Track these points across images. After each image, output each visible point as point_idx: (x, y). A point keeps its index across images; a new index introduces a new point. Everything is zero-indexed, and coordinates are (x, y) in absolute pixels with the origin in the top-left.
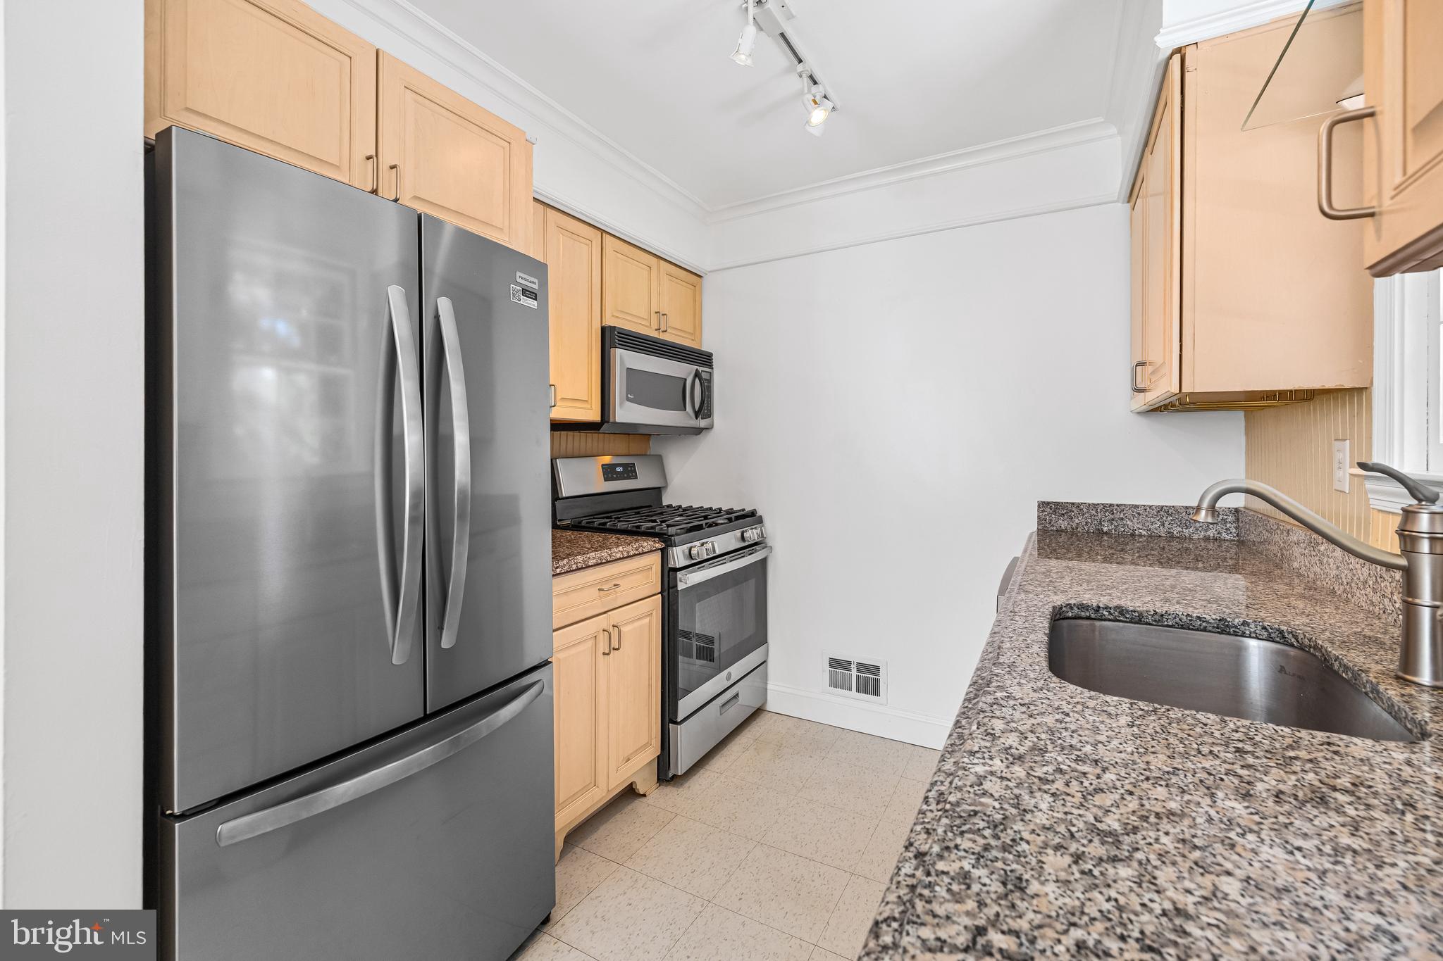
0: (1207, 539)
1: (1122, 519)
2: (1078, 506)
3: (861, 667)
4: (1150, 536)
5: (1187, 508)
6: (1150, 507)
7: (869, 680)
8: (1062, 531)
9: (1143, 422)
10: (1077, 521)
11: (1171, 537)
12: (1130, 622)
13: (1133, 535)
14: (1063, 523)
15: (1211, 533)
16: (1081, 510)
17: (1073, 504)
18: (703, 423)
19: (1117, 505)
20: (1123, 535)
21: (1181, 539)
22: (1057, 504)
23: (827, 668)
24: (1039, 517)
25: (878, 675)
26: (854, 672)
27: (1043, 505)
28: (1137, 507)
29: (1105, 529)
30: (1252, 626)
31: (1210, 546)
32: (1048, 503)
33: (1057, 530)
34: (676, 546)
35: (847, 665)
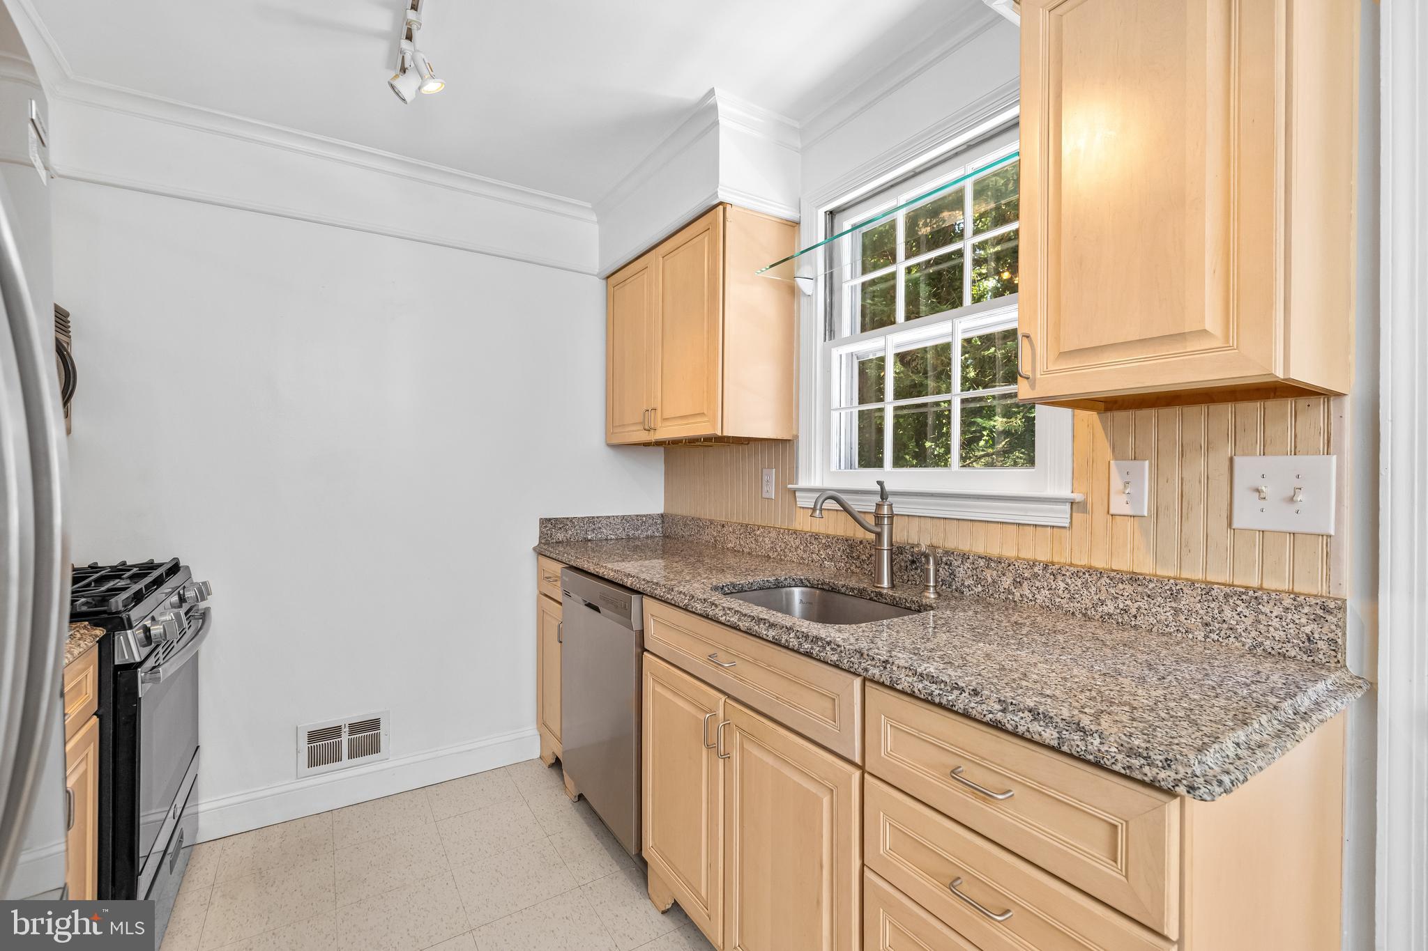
0: (647, 537)
1: (600, 528)
2: (571, 520)
3: (355, 728)
4: (617, 539)
5: (637, 516)
6: (617, 517)
7: (363, 738)
8: (560, 542)
9: (610, 452)
10: (570, 533)
11: (629, 538)
13: (606, 540)
14: (560, 536)
15: (649, 533)
16: (573, 523)
17: (568, 518)
19: (597, 517)
20: (600, 540)
21: (635, 538)
22: (556, 519)
23: (305, 746)
24: (541, 532)
25: (378, 728)
26: (343, 737)
27: (545, 522)
28: (609, 517)
29: (589, 537)
31: (649, 541)
32: (550, 520)
33: (557, 542)
34: (131, 627)
35: (335, 731)
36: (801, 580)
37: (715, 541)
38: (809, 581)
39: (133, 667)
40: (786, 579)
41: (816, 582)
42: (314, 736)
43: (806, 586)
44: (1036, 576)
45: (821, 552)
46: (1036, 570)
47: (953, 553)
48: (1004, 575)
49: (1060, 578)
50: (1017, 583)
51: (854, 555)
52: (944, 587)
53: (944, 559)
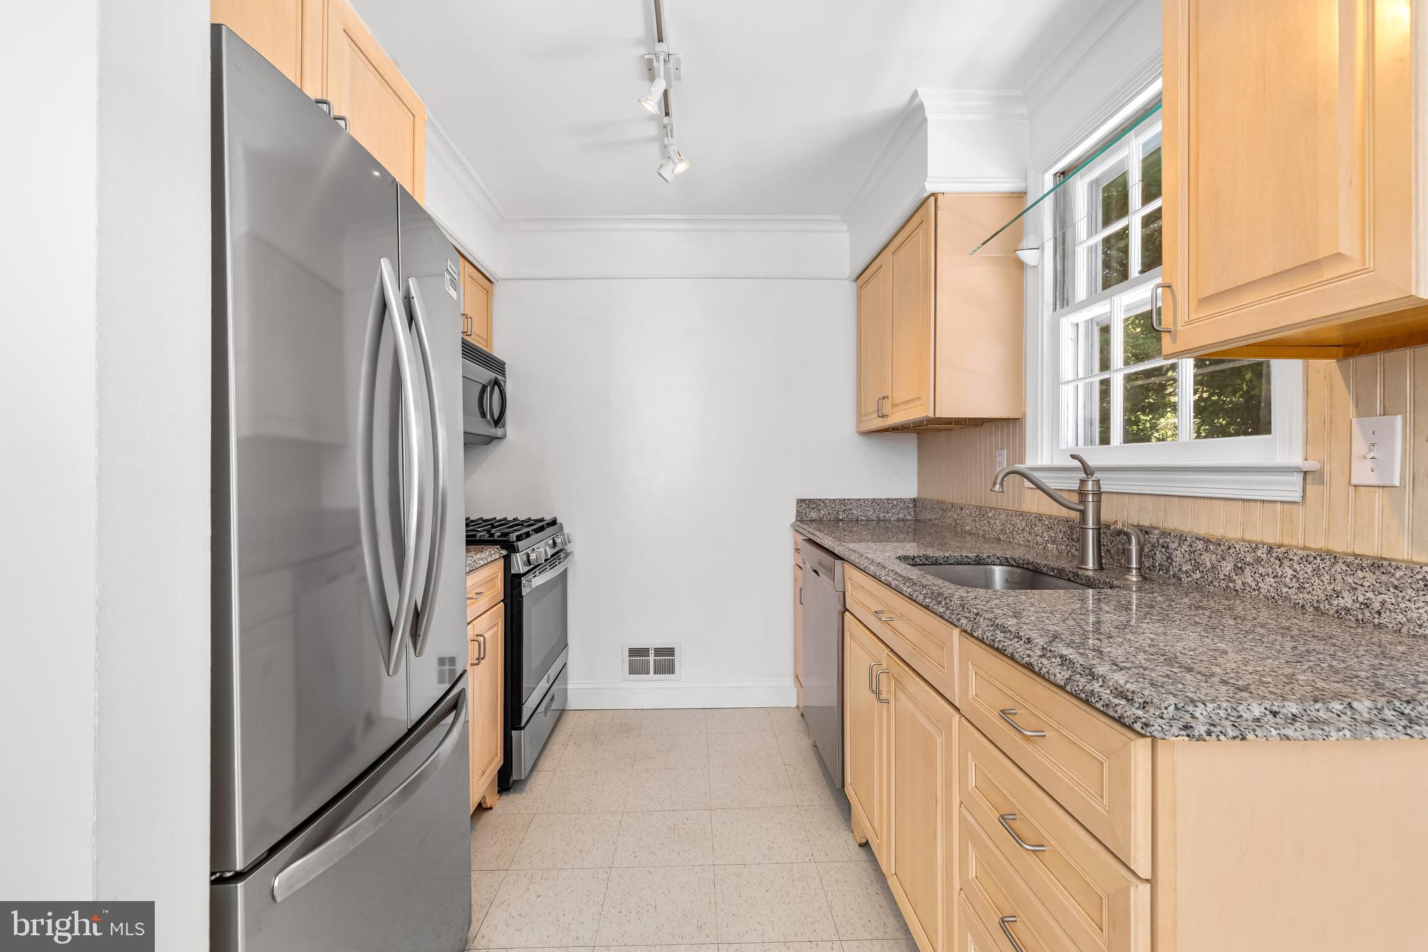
0: (898, 520)
1: (851, 509)
2: (823, 501)
3: (659, 652)
4: (867, 520)
5: (888, 499)
6: (867, 500)
7: (665, 660)
8: (813, 520)
9: (862, 439)
10: (823, 512)
11: (879, 520)
12: (931, 564)
13: (857, 520)
14: (814, 514)
15: (901, 516)
16: (826, 504)
17: (820, 500)
18: (499, 432)
19: (848, 499)
20: (851, 520)
21: (885, 520)
22: (810, 500)
23: (627, 658)
24: (797, 511)
25: (673, 655)
26: (652, 658)
27: (801, 502)
28: (860, 500)
29: (841, 517)
30: (992, 557)
31: (900, 524)
32: (804, 500)
33: (810, 520)
34: (519, 552)
35: (644, 652)
36: (1007, 559)
37: (956, 524)
38: (1014, 560)
39: (520, 576)
40: (989, 557)
41: (1021, 562)
42: (634, 652)
43: (1012, 566)
44: (1259, 560)
45: (1045, 535)
46: (1259, 553)
47: (1170, 534)
48: (1224, 559)
49: (1287, 563)
50: (1239, 569)
51: (1074, 537)
52: (1161, 573)
53: (1161, 541)
